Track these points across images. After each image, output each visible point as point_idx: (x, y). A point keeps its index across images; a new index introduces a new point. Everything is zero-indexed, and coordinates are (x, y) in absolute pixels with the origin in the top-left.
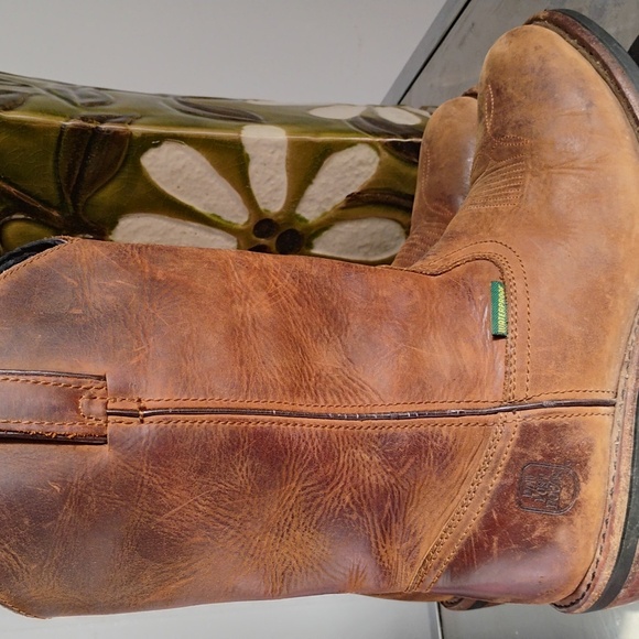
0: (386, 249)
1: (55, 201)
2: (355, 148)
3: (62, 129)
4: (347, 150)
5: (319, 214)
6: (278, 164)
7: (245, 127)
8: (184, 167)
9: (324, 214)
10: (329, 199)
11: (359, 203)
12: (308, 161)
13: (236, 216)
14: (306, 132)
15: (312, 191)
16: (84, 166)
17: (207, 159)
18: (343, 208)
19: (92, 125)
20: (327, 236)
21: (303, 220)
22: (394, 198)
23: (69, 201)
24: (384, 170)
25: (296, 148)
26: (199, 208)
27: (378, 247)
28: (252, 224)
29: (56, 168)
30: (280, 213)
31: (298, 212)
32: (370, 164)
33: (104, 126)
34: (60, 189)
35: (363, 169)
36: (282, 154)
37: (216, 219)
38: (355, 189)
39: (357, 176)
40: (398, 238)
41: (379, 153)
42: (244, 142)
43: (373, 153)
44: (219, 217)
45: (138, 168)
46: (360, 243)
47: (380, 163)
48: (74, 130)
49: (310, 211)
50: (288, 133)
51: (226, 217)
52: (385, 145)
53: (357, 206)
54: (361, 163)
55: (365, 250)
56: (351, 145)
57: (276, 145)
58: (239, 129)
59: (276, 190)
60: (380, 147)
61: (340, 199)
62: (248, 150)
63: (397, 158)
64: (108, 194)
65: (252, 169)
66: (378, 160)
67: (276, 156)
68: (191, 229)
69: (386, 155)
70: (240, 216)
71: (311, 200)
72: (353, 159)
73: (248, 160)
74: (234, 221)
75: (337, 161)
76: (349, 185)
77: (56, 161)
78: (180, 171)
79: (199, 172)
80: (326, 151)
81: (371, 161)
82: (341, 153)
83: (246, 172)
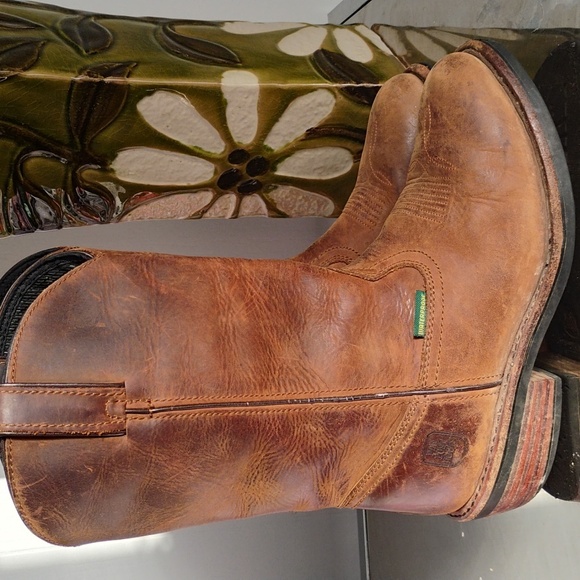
0: (336, 170)
1: (66, 140)
2: (315, 92)
3: (73, 83)
4: (310, 94)
5: (283, 145)
6: (250, 107)
7: (225, 74)
8: (172, 111)
9: (288, 145)
10: (291, 133)
11: (316, 136)
12: (275, 105)
13: (214, 148)
14: (275, 80)
15: (277, 127)
16: (90, 112)
17: (192, 104)
18: (302, 140)
19: (97, 80)
20: (289, 161)
21: (270, 149)
22: (346, 132)
23: (78, 140)
24: (339, 109)
25: (267, 93)
26: (184, 142)
27: (331, 168)
28: (227, 154)
29: (67, 115)
30: (251, 144)
31: (265, 143)
32: (328, 105)
33: (108, 80)
34: (70, 131)
35: (321, 109)
36: (255, 99)
37: (198, 151)
38: (314, 125)
39: (316, 114)
40: (347, 161)
41: (335, 97)
42: (223, 90)
43: (331, 96)
44: (200, 149)
45: (135, 113)
46: (315, 167)
47: (336, 105)
48: (84, 84)
49: (275, 142)
50: (260, 81)
51: (206, 148)
52: (341, 90)
53: (314, 138)
54: (320, 105)
55: (320, 171)
56: (312, 90)
57: (250, 92)
58: (218, 75)
59: (249, 127)
60: (336, 92)
61: (301, 132)
62: (226, 96)
63: (351, 100)
64: (109, 134)
65: (229, 111)
66: (334, 101)
67: (250, 100)
68: (177, 158)
69: (341, 98)
70: (218, 147)
71: (277, 134)
72: (314, 101)
73: (226, 104)
74: (213, 151)
75: (301, 102)
76: (309, 122)
77: (68, 110)
78: (169, 114)
79: (185, 115)
80: (291, 96)
81: (328, 102)
82: (304, 97)
83: (224, 114)
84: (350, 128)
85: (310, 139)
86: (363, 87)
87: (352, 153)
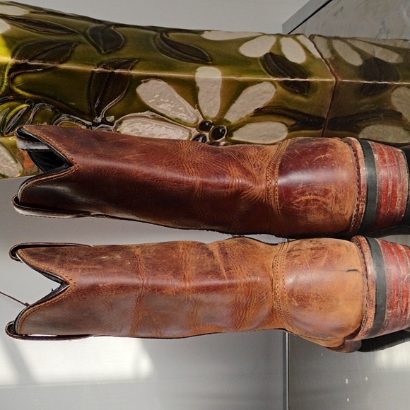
0: (276, 137)
2: (262, 84)
3: (93, 72)
4: (257, 85)
5: (237, 119)
6: (215, 92)
7: (199, 69)
8: (161, 94)
9: (241, 119)
10: (244, 111)
11: (260, 114)
12: (233, 92)
14: (233, 74)
15: (234, 107)
17: (175, 89)
18: (251, 116)
19: (110, 71)
20: (241, 130)
21: (228, 122)
22: (282, 111)
24: (278, 96)
25: (226, 83)
26: (168, 115)
27: (272, 136)
28: (198, 123)
29: (88, 94)
30: (215, 118)
31: (225, 118)
32: (270, 93)
33: (116, 71)
34: (90, 105)
35: (265, 95)
36: (219, 87)
37: (178, 121)
38: (260, 106)
39: (262, 99)
40: (283, 132)
41: (276, 87)
42: (196, 80)
43: (273, 87)
44: (179, 119)
45: (135, 94)
46: (261, 134)
47: (276, 93)
48: (101, 73)
49: (232, 117)
50: (223, 75)
51: (184, 119)
52: (280, 83)
54: (265, 92)
55: (263, 138)
56: (259, 82)
57: (215, 82)
58: (194, 70)
59: (214, 106)
60: (276, 84)
61: (251, 111)
62: (198, 85)
63: (286, 89)
65: (200, 94)
66: (275, 90)
67: (215, 87)
69: (280, 88)
71: (234, 112)
72: (260, 89)
73: (198, 90)
74: (188, 121)
75: (250, 91)
76: (257, 104)
77: (89, 90)
79: (169, 96)
80: (244, 86)
81: (271, 91)
82: (253, 87)
83: (197, 97)
84: (286, 109)
85: (258, 115)
86: (296, 81)
87: (287, 126)
